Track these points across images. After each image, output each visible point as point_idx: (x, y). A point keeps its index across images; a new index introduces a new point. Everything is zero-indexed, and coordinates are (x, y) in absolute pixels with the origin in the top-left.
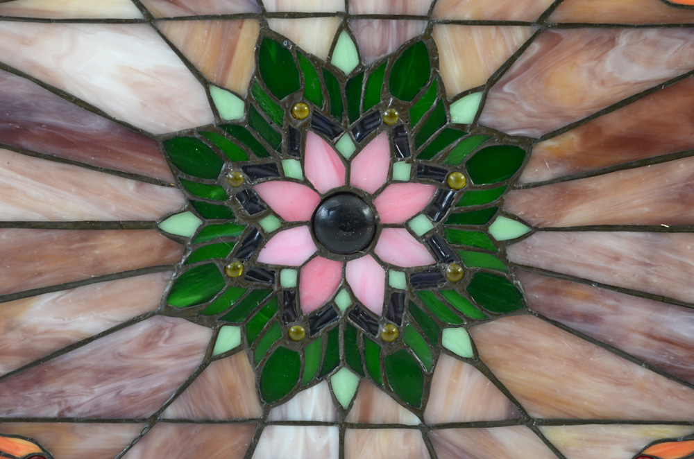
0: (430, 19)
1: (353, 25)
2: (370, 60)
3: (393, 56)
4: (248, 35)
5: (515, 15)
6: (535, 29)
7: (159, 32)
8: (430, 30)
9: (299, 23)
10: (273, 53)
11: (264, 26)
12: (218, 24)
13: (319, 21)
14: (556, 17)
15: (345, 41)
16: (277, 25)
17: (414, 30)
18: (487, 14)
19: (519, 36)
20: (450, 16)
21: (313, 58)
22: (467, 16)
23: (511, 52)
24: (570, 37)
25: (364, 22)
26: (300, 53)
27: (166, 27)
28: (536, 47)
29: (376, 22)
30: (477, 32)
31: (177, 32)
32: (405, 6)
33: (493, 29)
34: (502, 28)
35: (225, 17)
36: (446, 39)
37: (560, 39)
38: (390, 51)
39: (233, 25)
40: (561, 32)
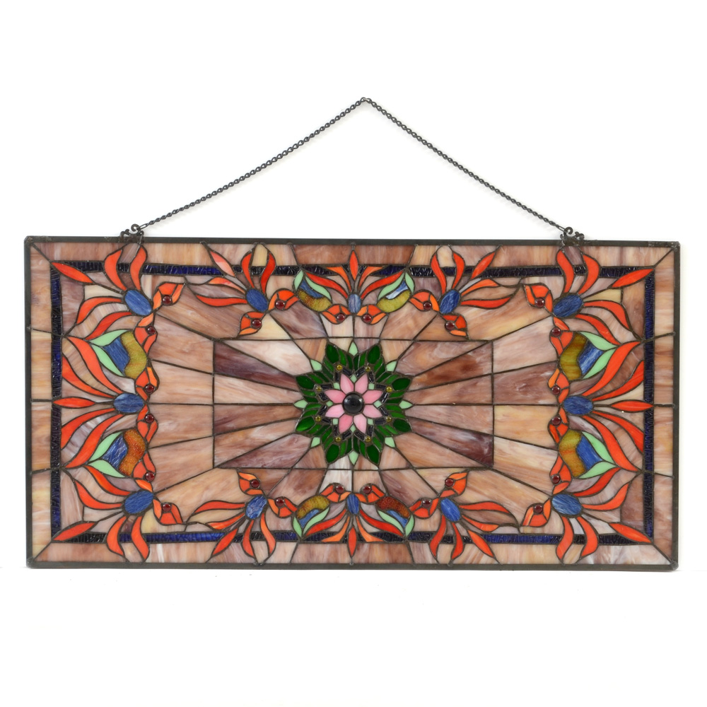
0: (380, 338)
1: (356, 340)
2: (361, 351)
3: (368, 350)
4: (323, 344)
5: (406, 337)
6: (412, 342)
7: (295, 343)
8: (380, 342)
9: (339, 340)
10: (331, 349)
11: (328, 341)
12: (314, 341)
13: (345, 339)
14: (419, 338)
15: (353, 345)
16: (332, 341)
17: (375, 342)
18: (397, 337)
19: (407, 344)
20: (386, 338)
21: (343, 351)
22: (391, 338)
23: (405, 349)
24: (423, 345)
25: (359, 339)
26: (339, 349)
27: (298, 342)
28: (413, 347)
29: (363, 340)
30: (394, 342)
31: (301, 343)
32: (372, 334)
33: (399, 342)
34: (402, 342)
35: (316, 338)
36: (385, 345)
37: (420, 345)
38: (368, 348)
39: (318, 341)
40: (420, 343)
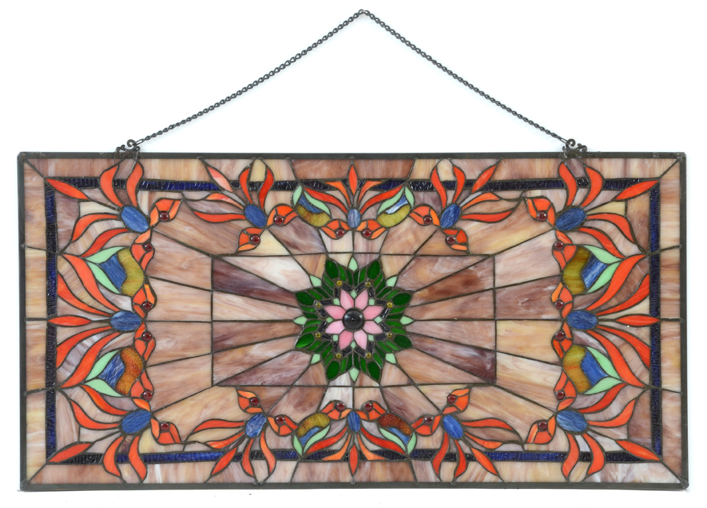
0: (379, 253)
1: (355, 256)
2: (361, 267)
3: (368, 265)
4: (322, 260)
5: (406, 253)
6: (413, 257)
7: (296, 261)
8: (380, 257)
9: (338, 255)
10: (330, 265)
11: (327, 257)
12: (313, 256)
13: (344, 255)
14: (419, 253)
15: (353, 261)
16: (331, 256)
17: (375, 257)
18: (398, 252)
19: (408, 259)
20: (386, 253)
21: (343, 266)
22: (391, 253)
23: (406, 264)
24: (424, 259)
25: (359, 255)
26: (339, 264)
27: (297, 257)
28: (413, 262)
29: (363, 255)
30: (395, 258)
31: (300, 259)
32: (372, 250)
33: (399, 257)
34: (403, 256)
35: (315, 254)
36: (385, 260)
37: (420, 260)
38: (367, 264)
39: (318, 256)
40: (421, 258)
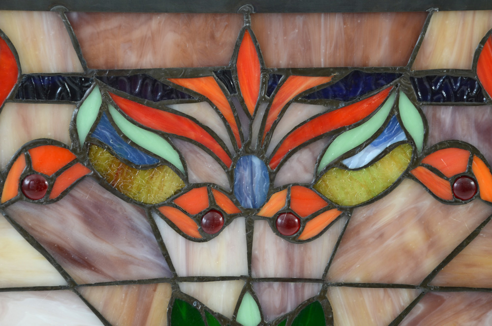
0: (325, 281)
1: (255, 287)
2: (271, 318)
3: (292, 314)
4: (161, 297)
5: (401, 279)
6: (420, 291)
7: (81, 297)
8: (324, 291)
9: (207, 285)
10: (184, 312)
11: (176, 288)
12: (134, 288)
13: (225, 284)
14: (438, 281)
16: (188, 288)
17: (310, 291)
18: (376, 278)
19: (405, 297)
20: (342, 279)
21: (220, 317)
22: (358, 279)
23: (399, 312)
24: (452, 300)
25: (265, 284)
26: (208, 312)
27: (88, 292)
28: (420, 308)
29: (276, 285)
30: (367, 293)
31: (97, 296)
32: (302, 270)
33: (381, 291)
34: (390, 291)
35: (141, 282)
36: (339, 299)
37: (443, 301)
38: (289, 309)
39: (149, 288)
40: (444, 295)
